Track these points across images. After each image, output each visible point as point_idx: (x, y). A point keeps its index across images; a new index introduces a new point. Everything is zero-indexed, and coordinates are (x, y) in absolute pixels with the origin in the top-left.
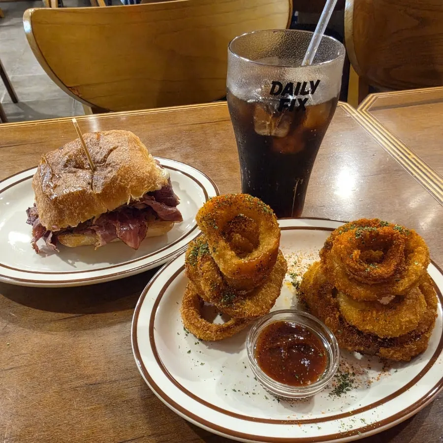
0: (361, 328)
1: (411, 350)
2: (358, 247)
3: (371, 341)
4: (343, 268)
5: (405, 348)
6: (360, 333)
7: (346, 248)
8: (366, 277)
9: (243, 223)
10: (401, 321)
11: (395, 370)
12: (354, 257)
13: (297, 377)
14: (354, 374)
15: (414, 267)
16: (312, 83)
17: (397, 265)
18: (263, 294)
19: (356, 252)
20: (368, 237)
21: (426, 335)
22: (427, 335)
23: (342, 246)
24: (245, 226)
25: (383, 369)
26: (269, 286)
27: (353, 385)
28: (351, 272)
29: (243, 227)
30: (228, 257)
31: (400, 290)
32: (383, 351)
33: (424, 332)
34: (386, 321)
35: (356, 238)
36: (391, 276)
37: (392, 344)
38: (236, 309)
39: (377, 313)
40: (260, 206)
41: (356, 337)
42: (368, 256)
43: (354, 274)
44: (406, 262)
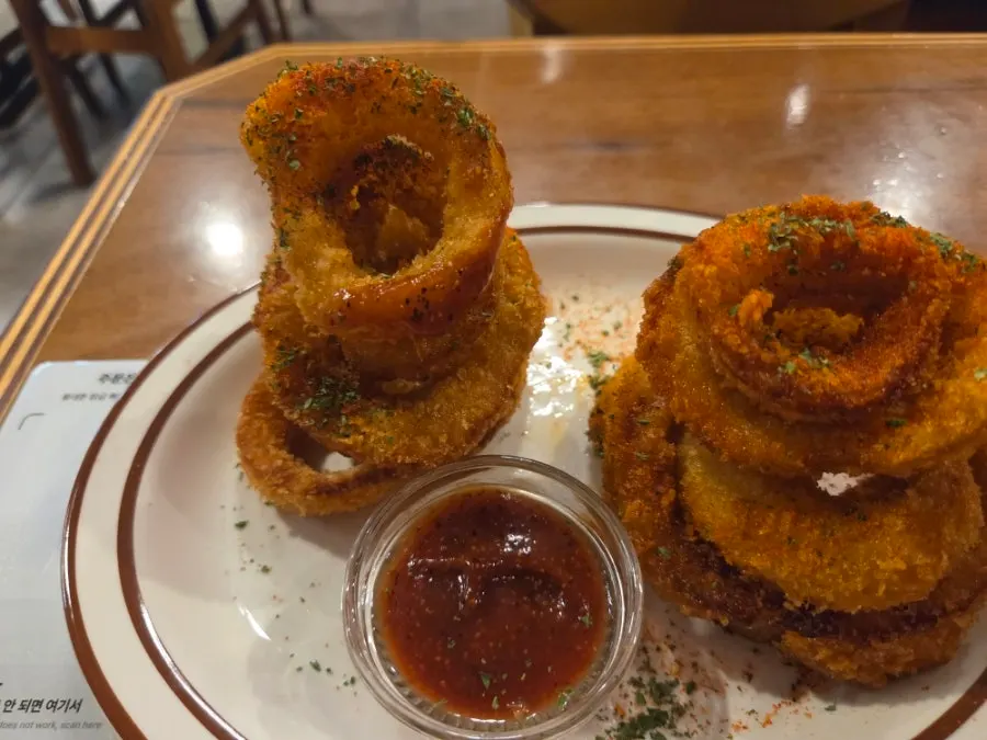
0: (734, 556)
1: (892, 660)
2: (771, 284)
3: (760, 604)
4: (702, 348)
5: (875, 650)
6: (728, 571)
7: (721, 277)
8: (776, 394)
9: (407, 170)
10: (878, 567)
11: (831, 704)
12: (742, 315)
13: (486, 683)
14: (692, 687)
15: (970, 385)
17: (904, 369)
18: (448, 399)
19: (754, 297)
20: (816, 252)
21: (955, 620)
22: (960, 622)
23: (710, 270)
24: (414, 177)
25: (794, 688)
27: (681, 724)
28: (726, 365)
29: (408, 180)
30: (322, 265)
31: (895, 461)
32: (792, 641)
33: (953, 611)
34: (820, 554)
35: (770, 248)
36: (869, 404)
37: (830, 628)
38: (347, 436)
39: (795, 522)
40: (448, 104)
41: (712, 580)
42: (814, 326)
43: (734, 375)
44: (940, 364)
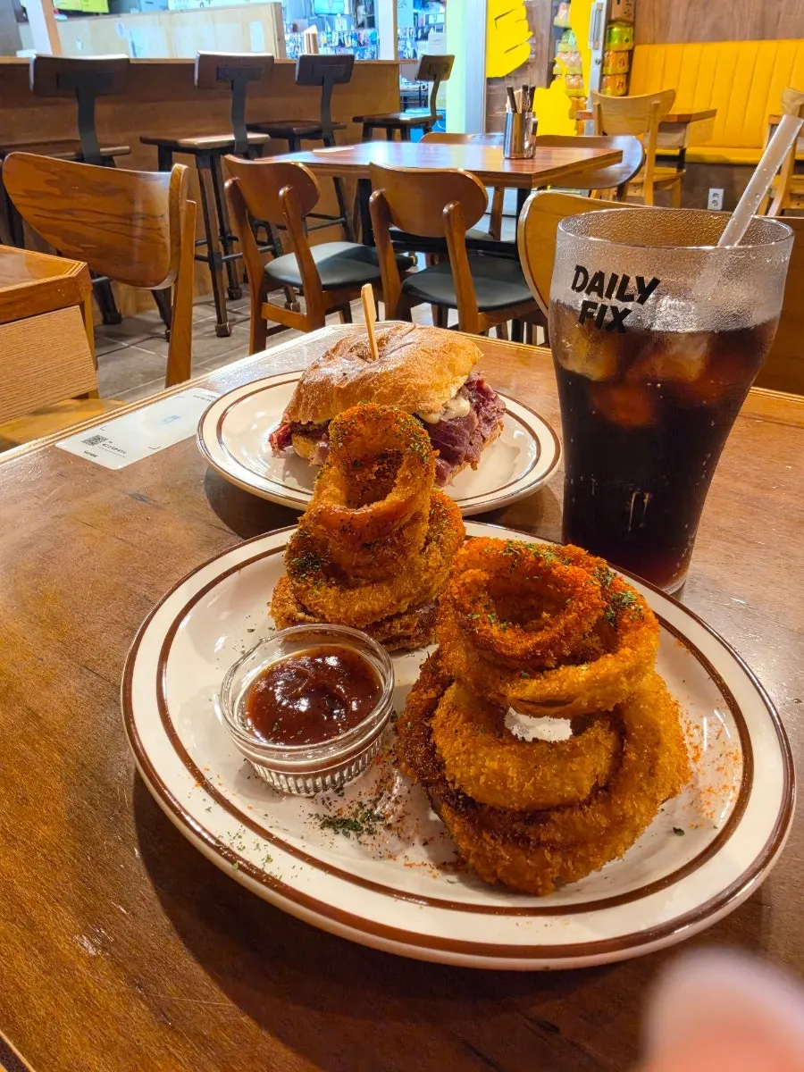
10: (485, 763)
14: (389, 827)
16: (640, 280)
20: (527, 565)
26: (381, 591)
27: (365, 837)
35: (501, 552)
39: (463, 722)
